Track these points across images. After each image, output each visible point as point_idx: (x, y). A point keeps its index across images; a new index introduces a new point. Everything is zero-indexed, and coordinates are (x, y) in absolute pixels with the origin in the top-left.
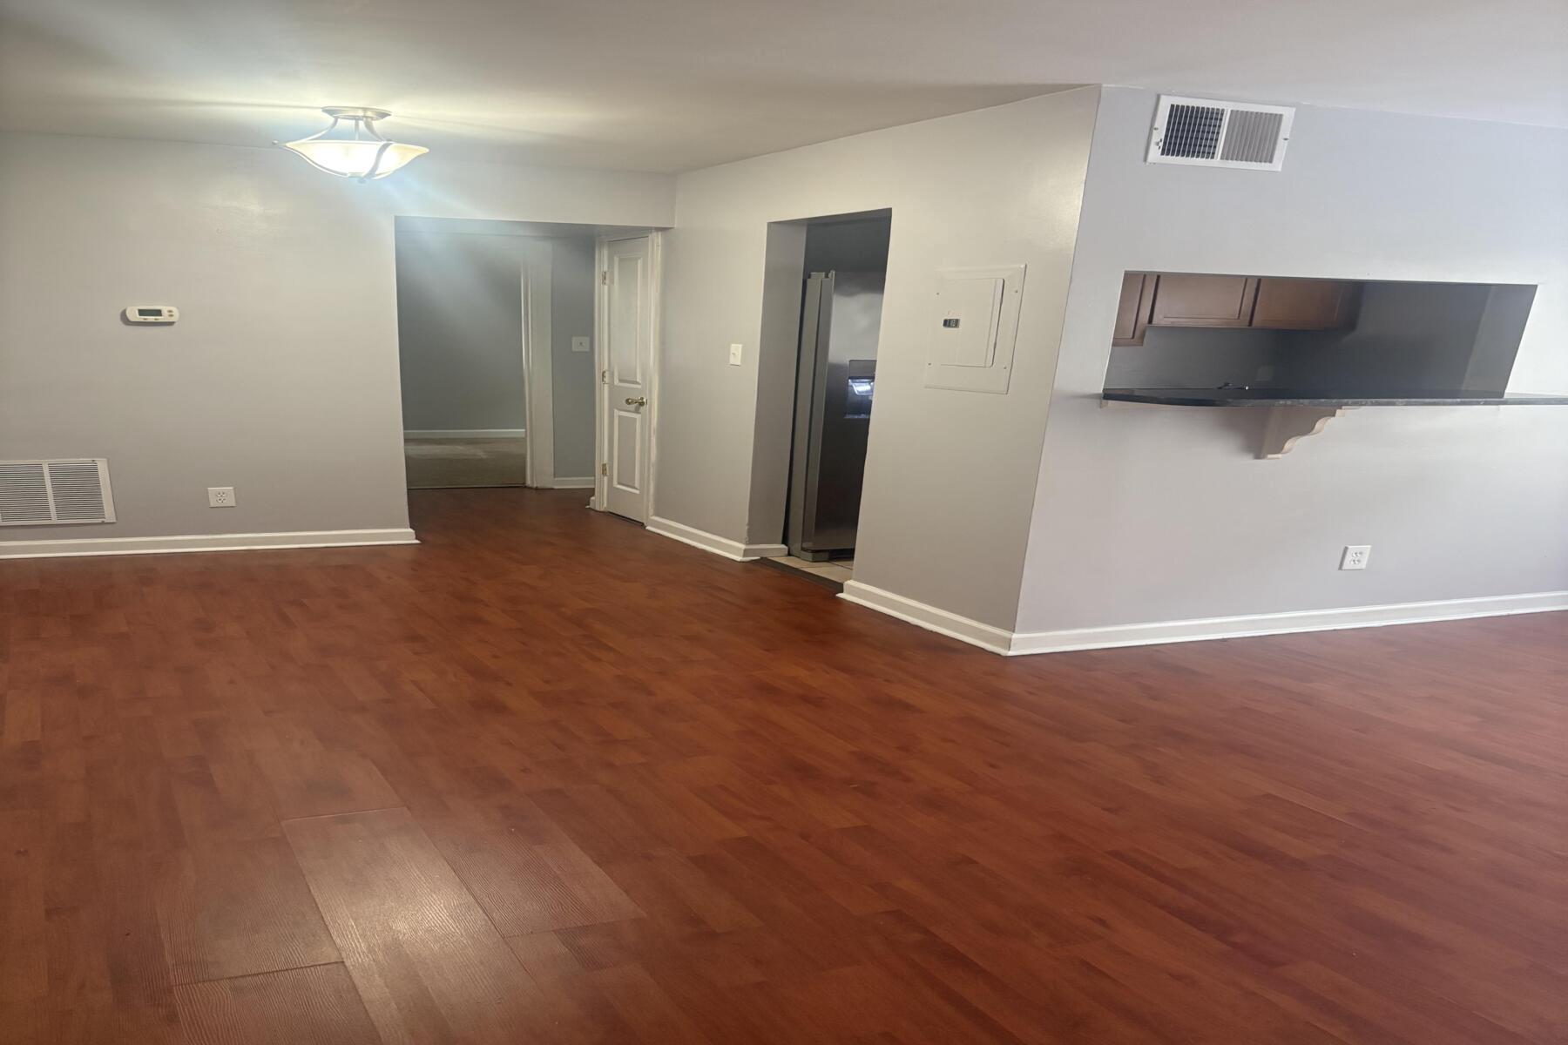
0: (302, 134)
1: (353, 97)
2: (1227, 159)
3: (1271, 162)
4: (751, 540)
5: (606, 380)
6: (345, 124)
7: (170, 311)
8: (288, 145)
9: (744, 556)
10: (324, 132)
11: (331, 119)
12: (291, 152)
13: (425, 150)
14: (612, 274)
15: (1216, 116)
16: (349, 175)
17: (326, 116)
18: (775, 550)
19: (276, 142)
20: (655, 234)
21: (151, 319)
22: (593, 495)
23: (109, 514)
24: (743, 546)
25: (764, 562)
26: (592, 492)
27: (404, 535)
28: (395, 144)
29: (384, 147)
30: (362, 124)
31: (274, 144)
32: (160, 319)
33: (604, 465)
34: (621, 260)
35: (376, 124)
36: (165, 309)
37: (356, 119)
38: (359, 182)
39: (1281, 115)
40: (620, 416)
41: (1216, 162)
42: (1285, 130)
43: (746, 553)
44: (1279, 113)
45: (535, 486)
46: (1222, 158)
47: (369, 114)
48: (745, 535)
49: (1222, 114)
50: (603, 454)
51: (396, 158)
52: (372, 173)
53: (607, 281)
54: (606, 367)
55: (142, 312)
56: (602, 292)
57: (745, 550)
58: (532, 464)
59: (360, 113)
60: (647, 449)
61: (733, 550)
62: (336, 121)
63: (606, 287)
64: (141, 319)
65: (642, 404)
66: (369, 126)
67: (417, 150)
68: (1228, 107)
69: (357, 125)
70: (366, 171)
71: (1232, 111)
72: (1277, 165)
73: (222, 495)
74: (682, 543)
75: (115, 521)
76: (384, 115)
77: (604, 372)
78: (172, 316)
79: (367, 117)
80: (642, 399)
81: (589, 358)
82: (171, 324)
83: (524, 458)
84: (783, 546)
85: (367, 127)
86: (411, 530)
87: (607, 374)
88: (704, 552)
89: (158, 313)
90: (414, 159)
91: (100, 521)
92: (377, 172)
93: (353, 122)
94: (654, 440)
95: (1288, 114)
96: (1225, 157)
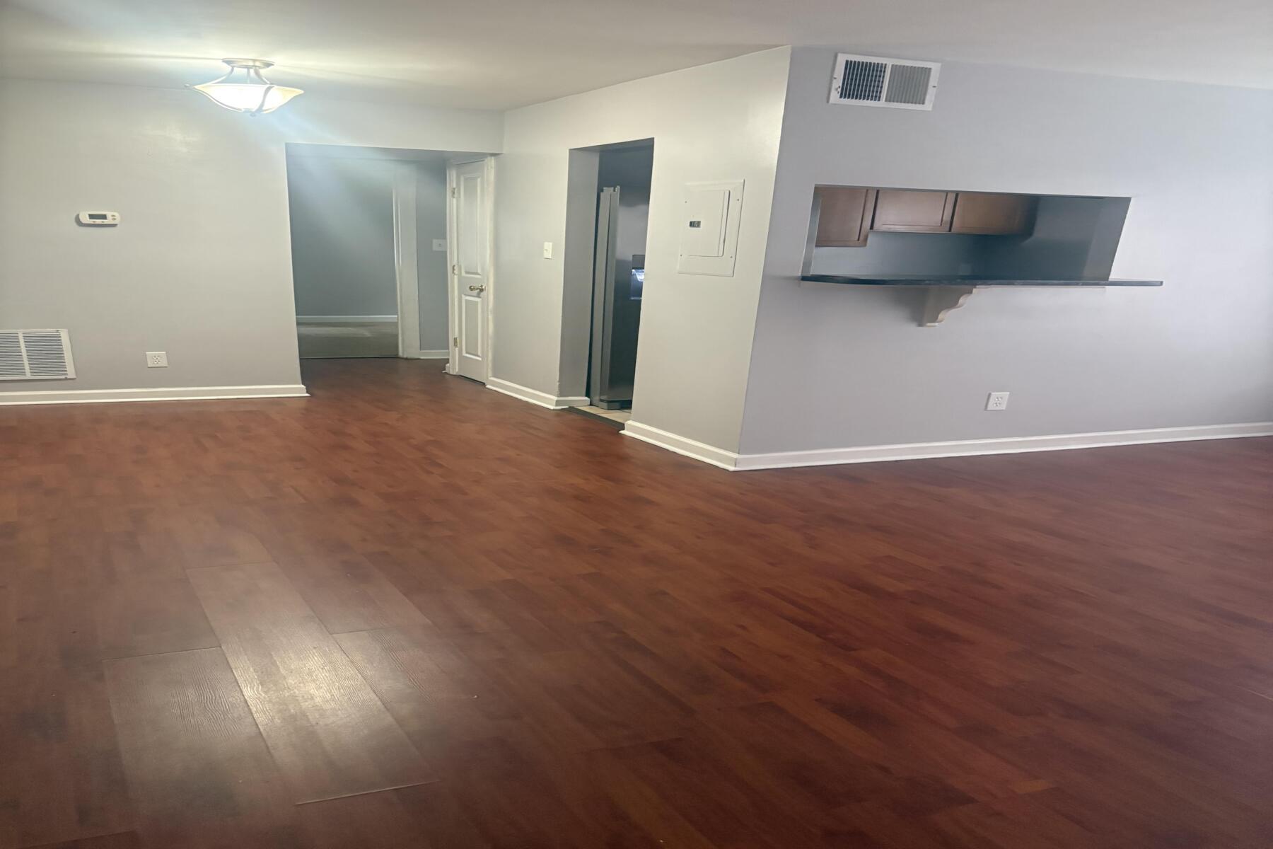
0: (207, 78)
1: (245, 51)
2: (890, 101)
3: (923, 103)
4: (561, 394)
5: (456, 272)
6: (239, 71)
7: (113, 216)
8: (197, 87)
9: (556, 405)
10: (224, 78)
11: (228, 68)
12: (200, 94)
13: (301, 92)
14: (459, 190)
15: (880, 69)
16: (243, 110)
17: (225, 65)
18: (580, 401)
19: (187, 85)
20: (489, 158)
21: (99, 221)
22: (448, 362)
23: (71, 373)
24: (555, 398)
25: (572, 410)
26: (447, 361)
27: (297, 390)
28: (276, 87)
29: (269, 89)
30: (252, 71)
31: (186, 87)
32: (106, 222)
33: (455, 339)
34: (466, 179)
35: (263, 72)
36: (109, 214)
37: (248, 67)
38: (251, 115)
39: (930, 69)
40: (466, 300)
41: (882, 103)
42: (933, 81)
43: (558, 403)
44: (928, 67)
45: (405, 356)
46: (886, 100)
47: (257, 64)
48: (557, 389)
49: (885, 67)
50: (454, 331)
51: (279, 97)
52: (260, 109)
53: (456, 195)
54: (455, 262)
55: (92, 216)
56: (452, 204)
57: (557, 401)
58: (403, 340)
59: (251, 63)
60: (487, 326)
61: (549, 401)
62: (232, 70)
63: (455, 200)
64: (91, 221)
65: (482, 290)
66: (257, 73)
67: (294, 91)
68: (889, 62)
69: (248, 72)
70: (257, 107)
71: (893, 65)
72: (928, 106)
73: (157, 358)
74: (512, 397)
75: (74, 377)
76: (268, 65)
77: (454, 267)
78: (115, 219)
79: (256, 66)
80: (482, 286)
81: (443, 256)
82: (114, 225)
83: (396, 336)
84: (586, 398)
85: (256, 75)
86: (303, 386)
87: (456, 268)
88: (527, 402)
89: (104, 217)
90: (292, 99)
91: (63, 377)
92: (264, 108)
93: (246, 70)
94: (491, 317)
95: (935, 67)
96: (888, 100)
